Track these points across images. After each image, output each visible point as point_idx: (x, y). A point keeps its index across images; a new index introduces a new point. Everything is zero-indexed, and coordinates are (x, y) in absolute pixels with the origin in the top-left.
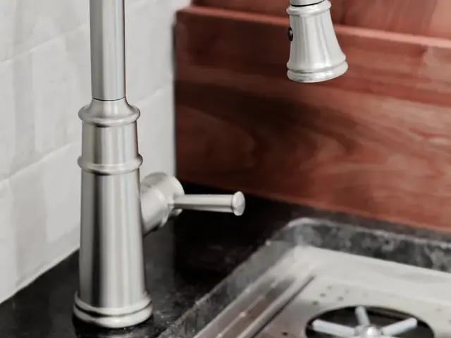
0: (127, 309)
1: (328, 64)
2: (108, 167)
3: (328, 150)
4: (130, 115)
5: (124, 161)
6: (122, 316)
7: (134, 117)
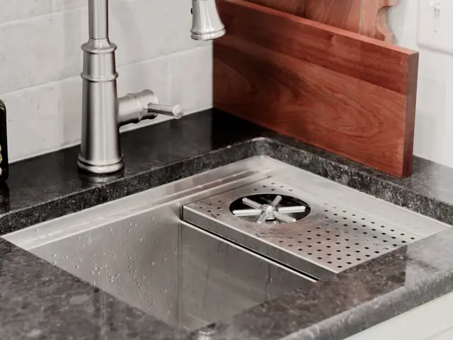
0: (105, 162)
1: (212, 30)
2: (95, 77)
3: (286, 96)
4: (110, 48)
5: (104, 75)
6: (102, 166)
7: (112, 50)
